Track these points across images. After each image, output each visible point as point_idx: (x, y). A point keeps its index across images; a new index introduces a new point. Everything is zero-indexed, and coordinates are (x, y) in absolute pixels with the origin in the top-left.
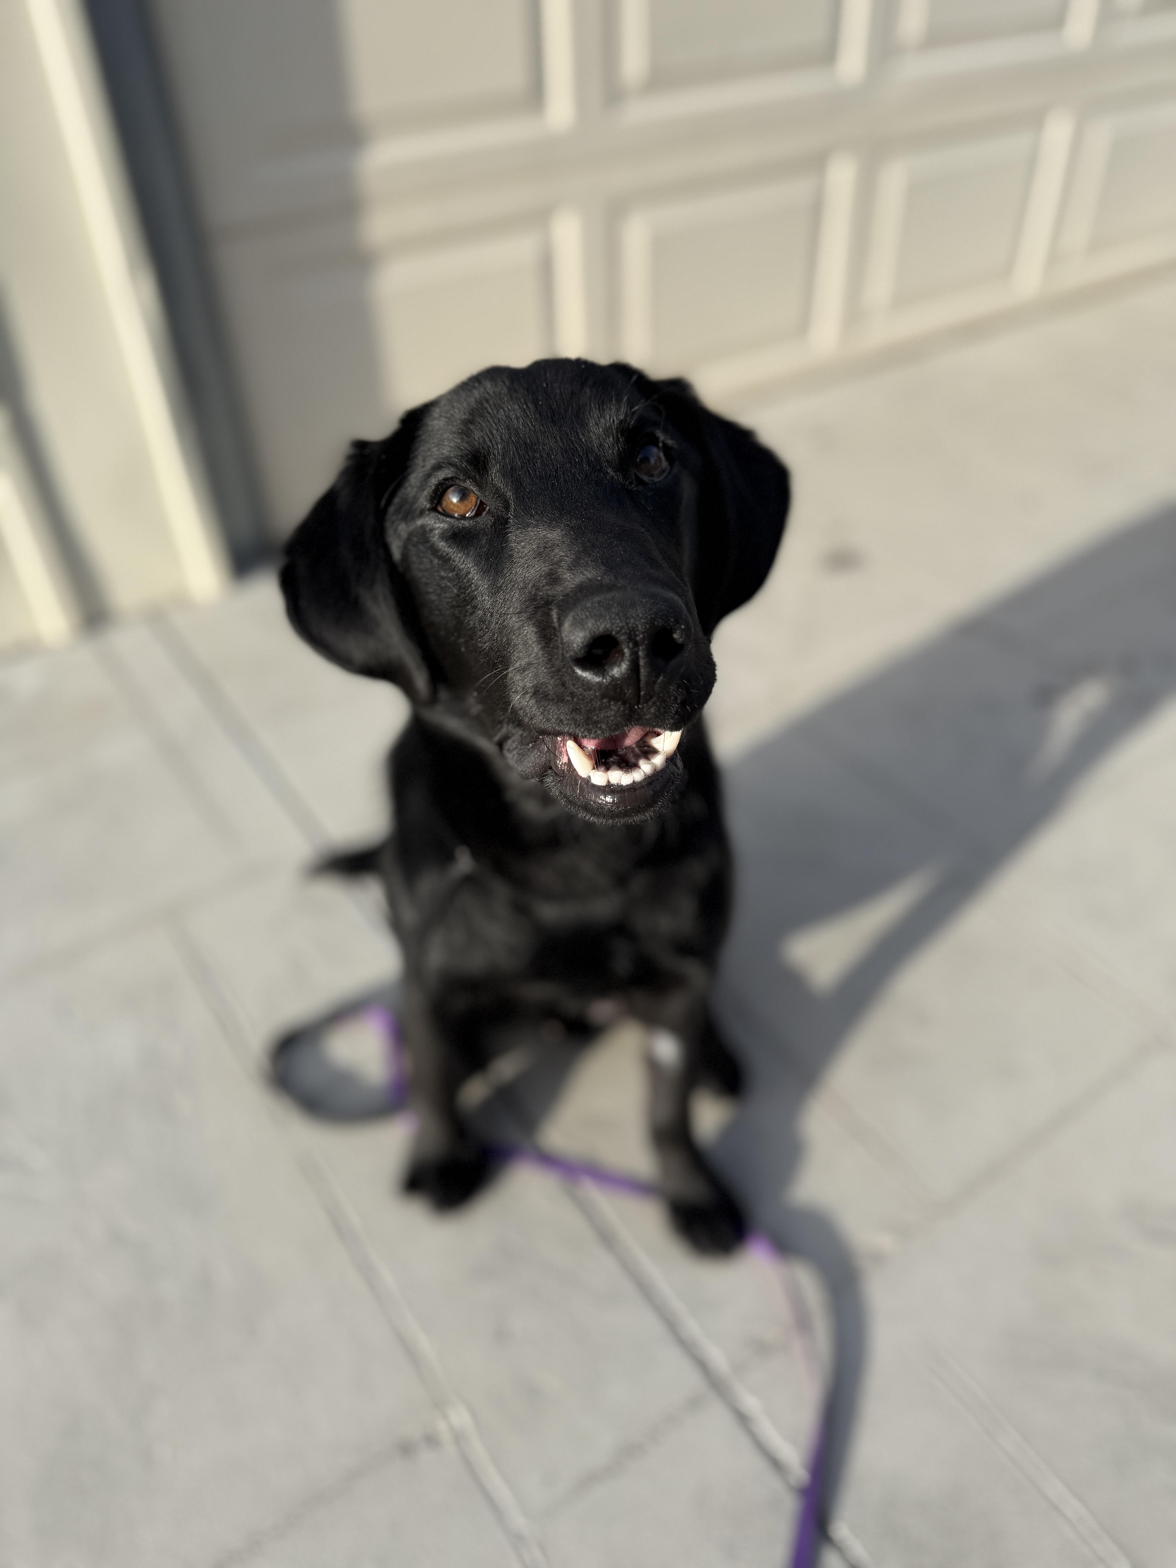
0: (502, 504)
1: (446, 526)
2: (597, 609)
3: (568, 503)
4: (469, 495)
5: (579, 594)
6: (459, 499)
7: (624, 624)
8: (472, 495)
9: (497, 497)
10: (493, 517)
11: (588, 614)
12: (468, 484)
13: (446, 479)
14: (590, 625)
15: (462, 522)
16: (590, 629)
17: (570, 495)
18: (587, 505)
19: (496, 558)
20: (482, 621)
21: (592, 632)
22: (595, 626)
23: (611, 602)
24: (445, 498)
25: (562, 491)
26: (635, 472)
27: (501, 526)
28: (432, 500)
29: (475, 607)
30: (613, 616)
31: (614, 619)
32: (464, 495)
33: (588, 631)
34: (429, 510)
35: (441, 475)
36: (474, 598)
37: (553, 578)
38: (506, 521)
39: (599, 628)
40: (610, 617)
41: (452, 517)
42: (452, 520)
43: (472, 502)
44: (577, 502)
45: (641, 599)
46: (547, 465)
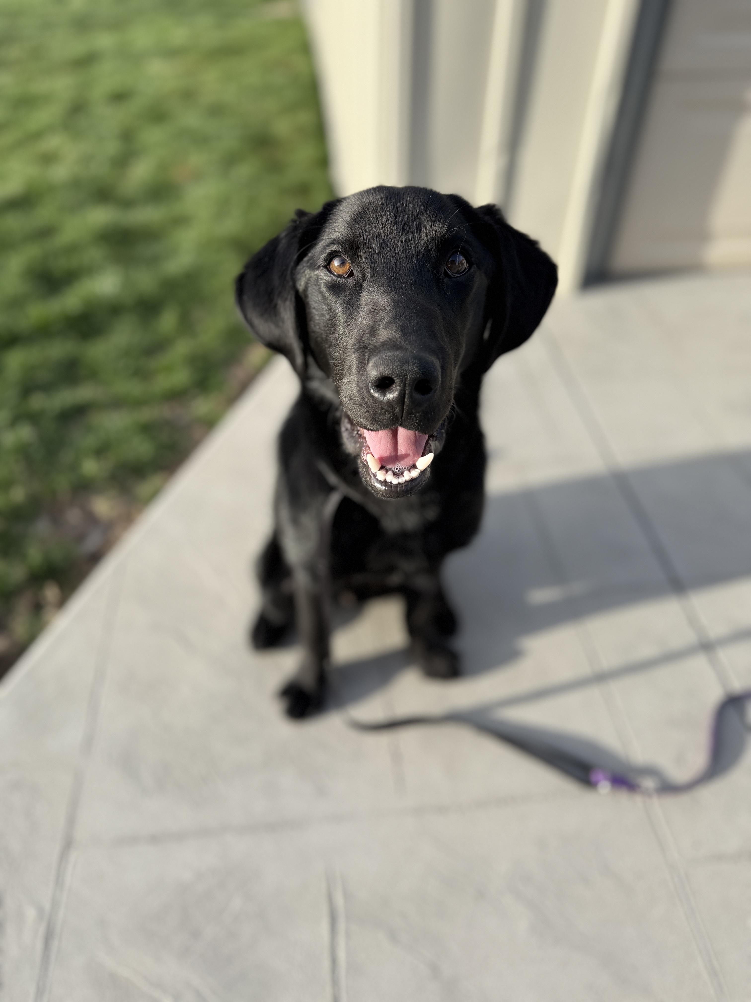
0: (361, 275)
1: (330, 280)
2: (387, 360)
3: (398, 283)
4: (346, 264)
5: (381, 348)
6: (339, 264)
7: (400, 373)
8: (348, 264)
9: (359, 271)
10: (355, 281)
11: (381, 362)
12: (346, 257)
13: (335, 252)
14: (381, 369)
15: (339, 279)
16: (380, 371)
17: (400, 278)
18: (408, 287)
19: (351, 306)
20: (336, 340)
21: (381, 373)
22: (384, 370)
23: (395, 358)
24: (332, 263)
25: (397, 275)
26: (445, 269)
27: (359, 286)
28: (325, 260)
29: (335, 330)
30: (395, 367)
31: (395, 368)
32: (343, 263)
33: (379, 372)
34: (323, 267)
35: (334, 248)
36: (336, 325)
37: (373, 332)
38: (361, 286)
39: (385, 372)
40: (393, 367)
41: (334, 275)
42: (334, 277)
43: (347, 268)
44: (403, 283)
45: (413, 360)
46: (392, 256)
